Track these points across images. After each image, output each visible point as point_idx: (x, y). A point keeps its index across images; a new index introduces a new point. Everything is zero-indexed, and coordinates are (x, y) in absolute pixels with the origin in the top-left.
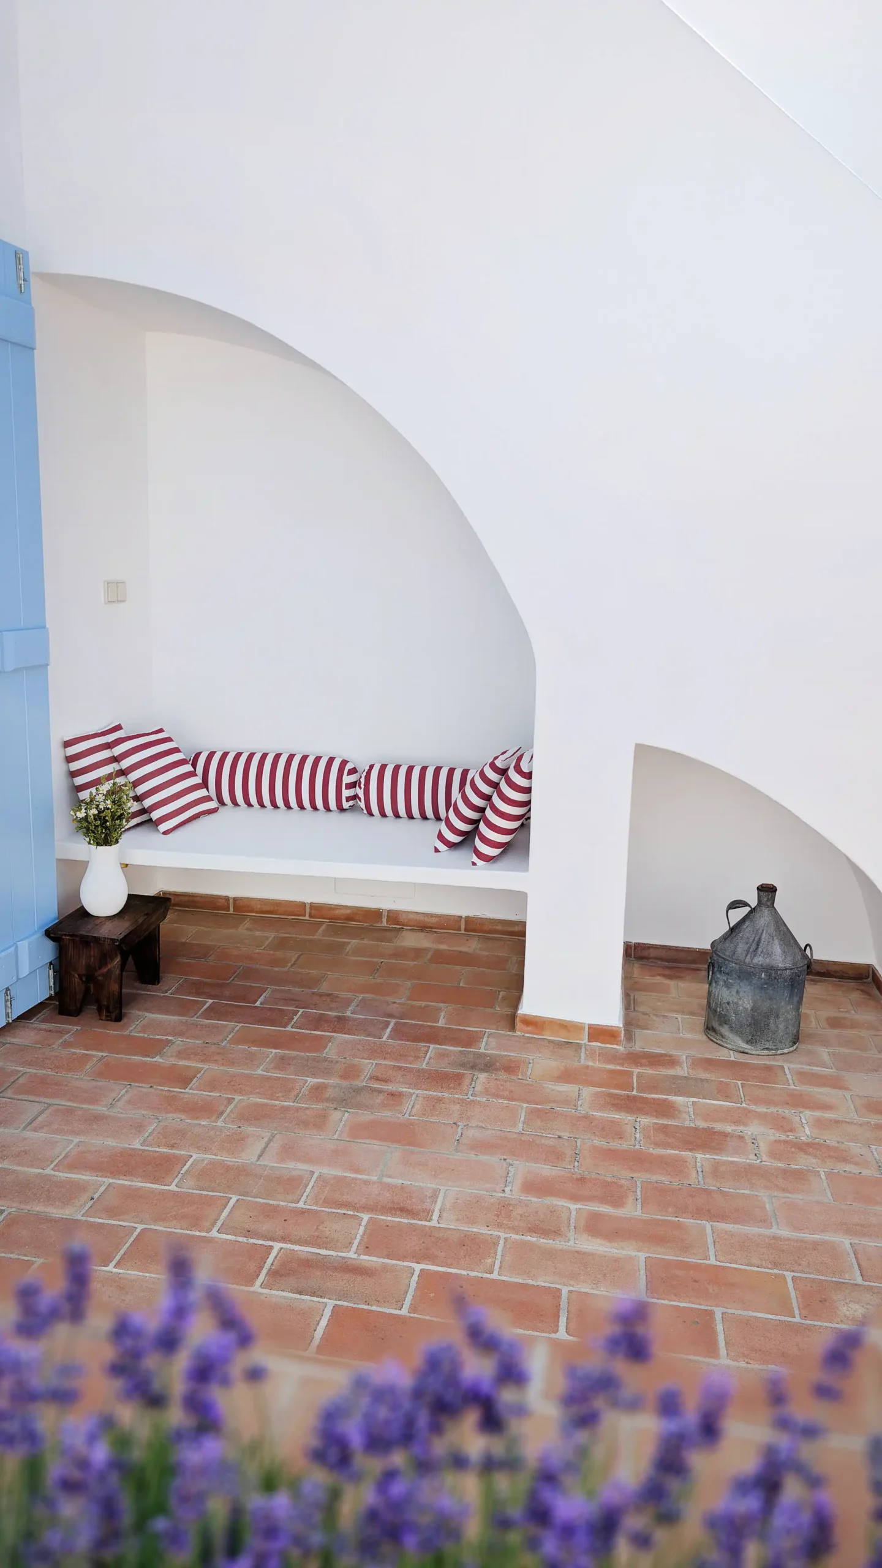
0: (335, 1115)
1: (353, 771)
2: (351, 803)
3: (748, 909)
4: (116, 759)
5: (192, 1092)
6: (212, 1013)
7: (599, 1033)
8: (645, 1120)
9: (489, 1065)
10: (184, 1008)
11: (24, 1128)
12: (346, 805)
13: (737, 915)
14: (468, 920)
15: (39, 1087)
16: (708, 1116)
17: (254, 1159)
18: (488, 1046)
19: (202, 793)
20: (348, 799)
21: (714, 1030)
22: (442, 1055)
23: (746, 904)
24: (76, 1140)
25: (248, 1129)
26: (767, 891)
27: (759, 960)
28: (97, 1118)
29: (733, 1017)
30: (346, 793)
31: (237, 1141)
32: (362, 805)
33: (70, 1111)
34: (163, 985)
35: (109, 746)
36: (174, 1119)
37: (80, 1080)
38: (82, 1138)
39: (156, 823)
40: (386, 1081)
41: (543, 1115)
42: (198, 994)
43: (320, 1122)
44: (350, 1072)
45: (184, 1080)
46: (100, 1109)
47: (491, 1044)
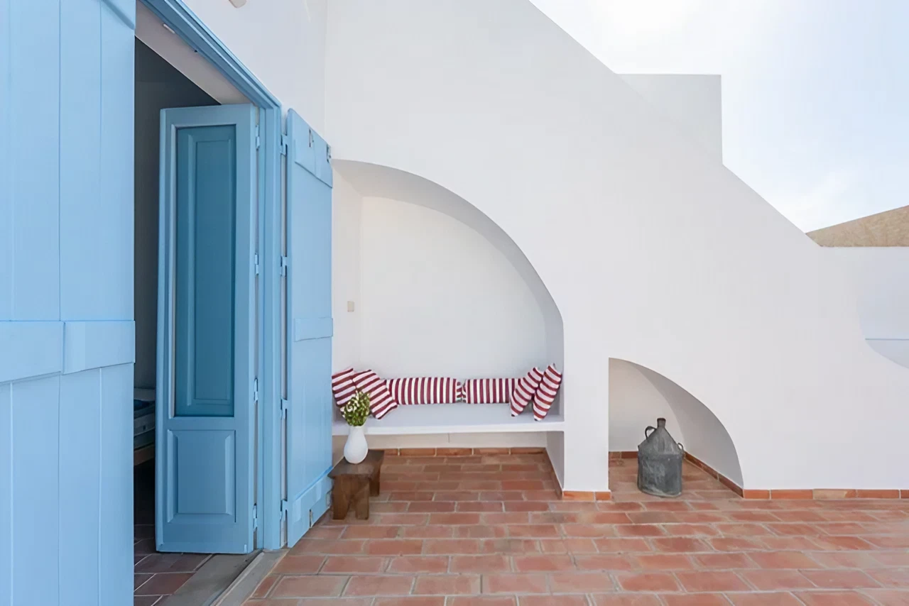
0: (506, 558)
1: (459, 384)
2: (459, 399)
3: (653, 430)
4: (354, 384)
5: (425, 555)
6: (412, 508)
7: (600, 496)
8: (651, 538)
9: (561, 519)
10: (398, 508)
11: (341, 595)
12: (457, 399)
13: (649, 433)
14: (512, 449)
15: (338, 566)
16: (676, 530)
17: (479, 593)
18: (554, 510)
19: (390, 399)
20: (458, 396)
21: (646, 488)
22: (536, 517)
23: (652, 428)
24: (374, 597)
25: (467, 574)
26: (661, 421)
27: (666, 452)
28: (382, 580)
29: (656, 481)
30: (458, 394)
31: (464, 584)
32: (466, 399)
33: (363, 578)
34: (382, 496)
35: (351, 378)
36: (423, 574)
37: (360, 557)
38: (377, 595)
39: (374, 415)
40: (519, 534)
41: (603, 543)
42: (401, 499)
43: (500, 564)
44: (499, 533)
45: (417, 548)
46: (379, 574)
47: (555, 508)
